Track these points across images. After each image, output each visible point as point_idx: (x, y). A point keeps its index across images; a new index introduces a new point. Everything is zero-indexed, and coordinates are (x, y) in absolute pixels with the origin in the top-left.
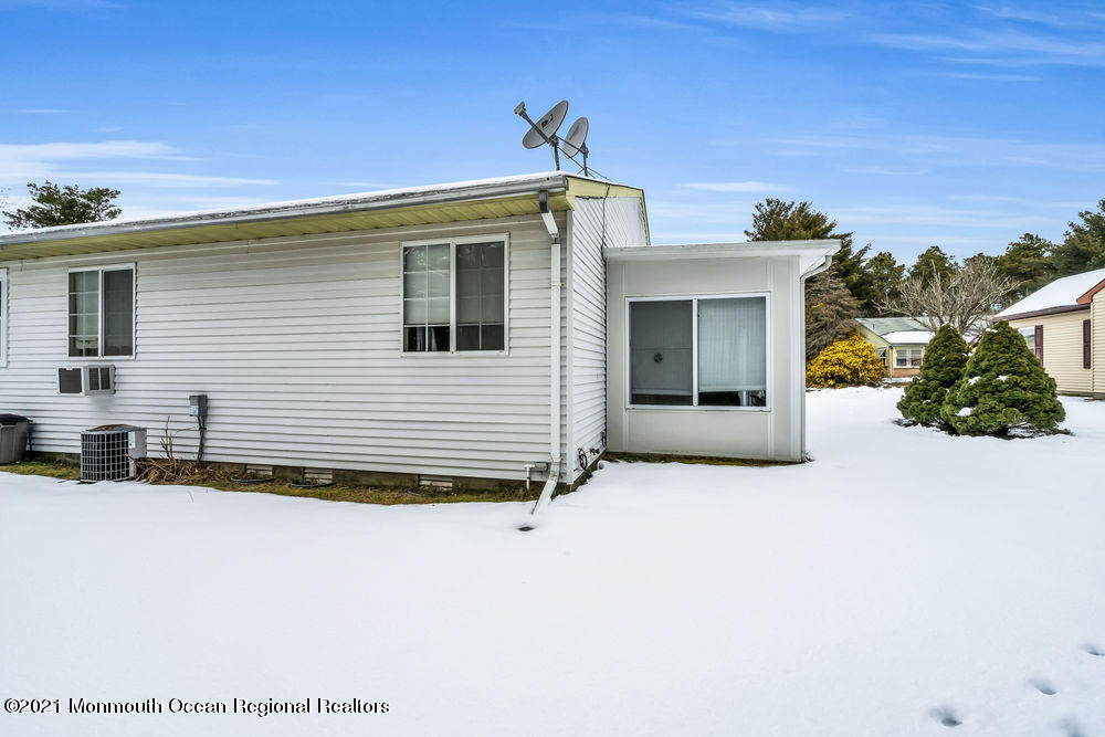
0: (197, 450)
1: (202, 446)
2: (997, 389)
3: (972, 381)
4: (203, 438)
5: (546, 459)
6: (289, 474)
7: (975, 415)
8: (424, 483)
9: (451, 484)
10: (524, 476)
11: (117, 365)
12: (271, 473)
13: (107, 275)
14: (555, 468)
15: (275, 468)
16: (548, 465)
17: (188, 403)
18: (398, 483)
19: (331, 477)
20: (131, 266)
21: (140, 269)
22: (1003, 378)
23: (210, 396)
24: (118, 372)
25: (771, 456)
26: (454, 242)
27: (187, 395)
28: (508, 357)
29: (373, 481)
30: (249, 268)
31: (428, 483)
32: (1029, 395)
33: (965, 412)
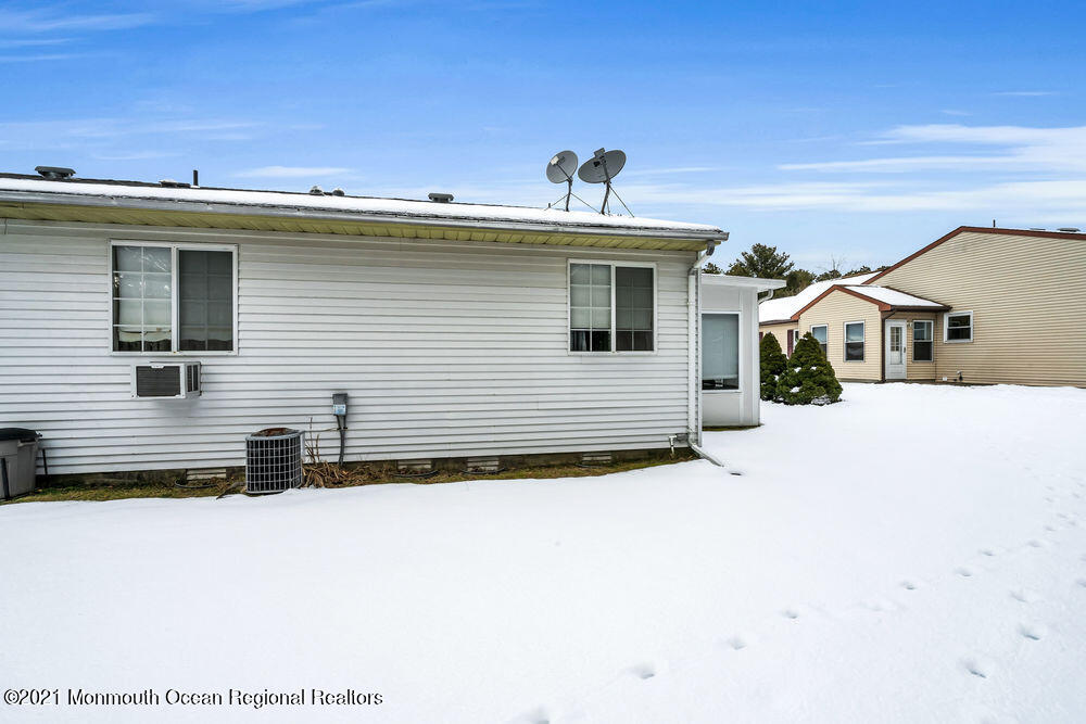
0: (338, 451)
1: (343, 447)
2: (812, 375)
3: (797, 370)
4: (343, 439)
5: (684, 430)
6: (451, 465)
7: (801, 391)
8: (585, 459)
9: (609, 458)
10: (667, 445)
11: (203, 362)
12: (429, 467)
13: (182, 254)
14: (691, 437)
15: (434, 461)
16: (687, 434)
17: (331, 402)
18: (564, 462)
19: (497, 463)
20: (232, 248)
21: (242, 253)
22: (814, 368)
23: (350, 394)
24: (204, 370)
25: (742, 423)
26: (615, 264)
27: (330, 394)
28: (656, 356)
29: (541, 462)
30: (402, 265)
31: (589, 459)
32: (828, 378)
33: (795, 390)
